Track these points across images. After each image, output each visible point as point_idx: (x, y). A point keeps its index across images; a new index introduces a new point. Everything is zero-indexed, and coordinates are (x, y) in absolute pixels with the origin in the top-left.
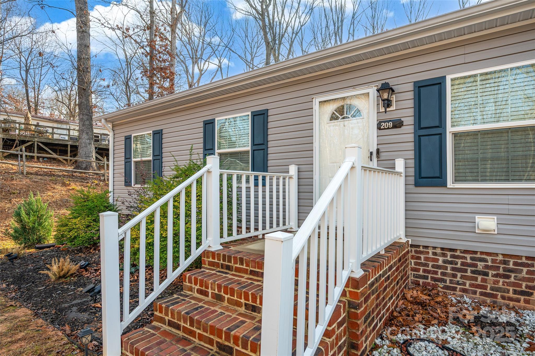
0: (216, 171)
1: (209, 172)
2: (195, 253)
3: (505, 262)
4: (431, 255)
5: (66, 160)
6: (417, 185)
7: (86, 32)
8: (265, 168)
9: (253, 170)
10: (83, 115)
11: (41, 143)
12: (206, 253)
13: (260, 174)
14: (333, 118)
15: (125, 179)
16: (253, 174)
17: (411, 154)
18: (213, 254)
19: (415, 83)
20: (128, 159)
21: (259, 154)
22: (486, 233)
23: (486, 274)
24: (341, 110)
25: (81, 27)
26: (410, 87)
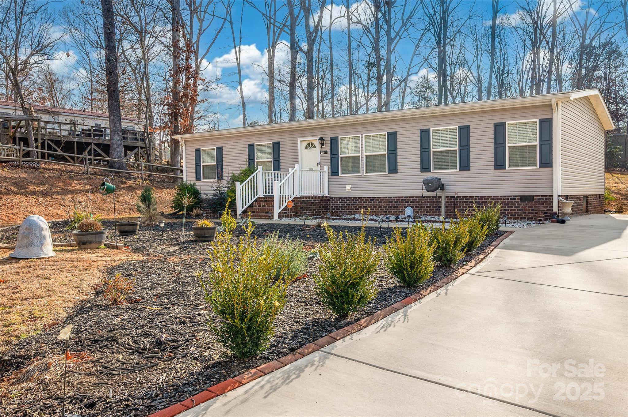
0: (261, 171)
1: (259, 171)
2: (256, 197)
3: (353, 200)
4: (336, 201)
5: (73, 158)
6: (332, 175)
7: (113, 33)
8: (279, 170)
9: (274, 170)
10: (114, 116)
11: (52, 141)
12: (258, 198)
13: (276, 172)
14: (306, 147)
15: (196, 176)
16: (273, 172)
17: (330, 164)
18: (261, 198)
19: (331, 138)
20: (198, 164)
21: (276, 163)
22: (349, 191)
23: (349, 205)
24: (309, 144)
25: (109, 29)
26: (329, 139)
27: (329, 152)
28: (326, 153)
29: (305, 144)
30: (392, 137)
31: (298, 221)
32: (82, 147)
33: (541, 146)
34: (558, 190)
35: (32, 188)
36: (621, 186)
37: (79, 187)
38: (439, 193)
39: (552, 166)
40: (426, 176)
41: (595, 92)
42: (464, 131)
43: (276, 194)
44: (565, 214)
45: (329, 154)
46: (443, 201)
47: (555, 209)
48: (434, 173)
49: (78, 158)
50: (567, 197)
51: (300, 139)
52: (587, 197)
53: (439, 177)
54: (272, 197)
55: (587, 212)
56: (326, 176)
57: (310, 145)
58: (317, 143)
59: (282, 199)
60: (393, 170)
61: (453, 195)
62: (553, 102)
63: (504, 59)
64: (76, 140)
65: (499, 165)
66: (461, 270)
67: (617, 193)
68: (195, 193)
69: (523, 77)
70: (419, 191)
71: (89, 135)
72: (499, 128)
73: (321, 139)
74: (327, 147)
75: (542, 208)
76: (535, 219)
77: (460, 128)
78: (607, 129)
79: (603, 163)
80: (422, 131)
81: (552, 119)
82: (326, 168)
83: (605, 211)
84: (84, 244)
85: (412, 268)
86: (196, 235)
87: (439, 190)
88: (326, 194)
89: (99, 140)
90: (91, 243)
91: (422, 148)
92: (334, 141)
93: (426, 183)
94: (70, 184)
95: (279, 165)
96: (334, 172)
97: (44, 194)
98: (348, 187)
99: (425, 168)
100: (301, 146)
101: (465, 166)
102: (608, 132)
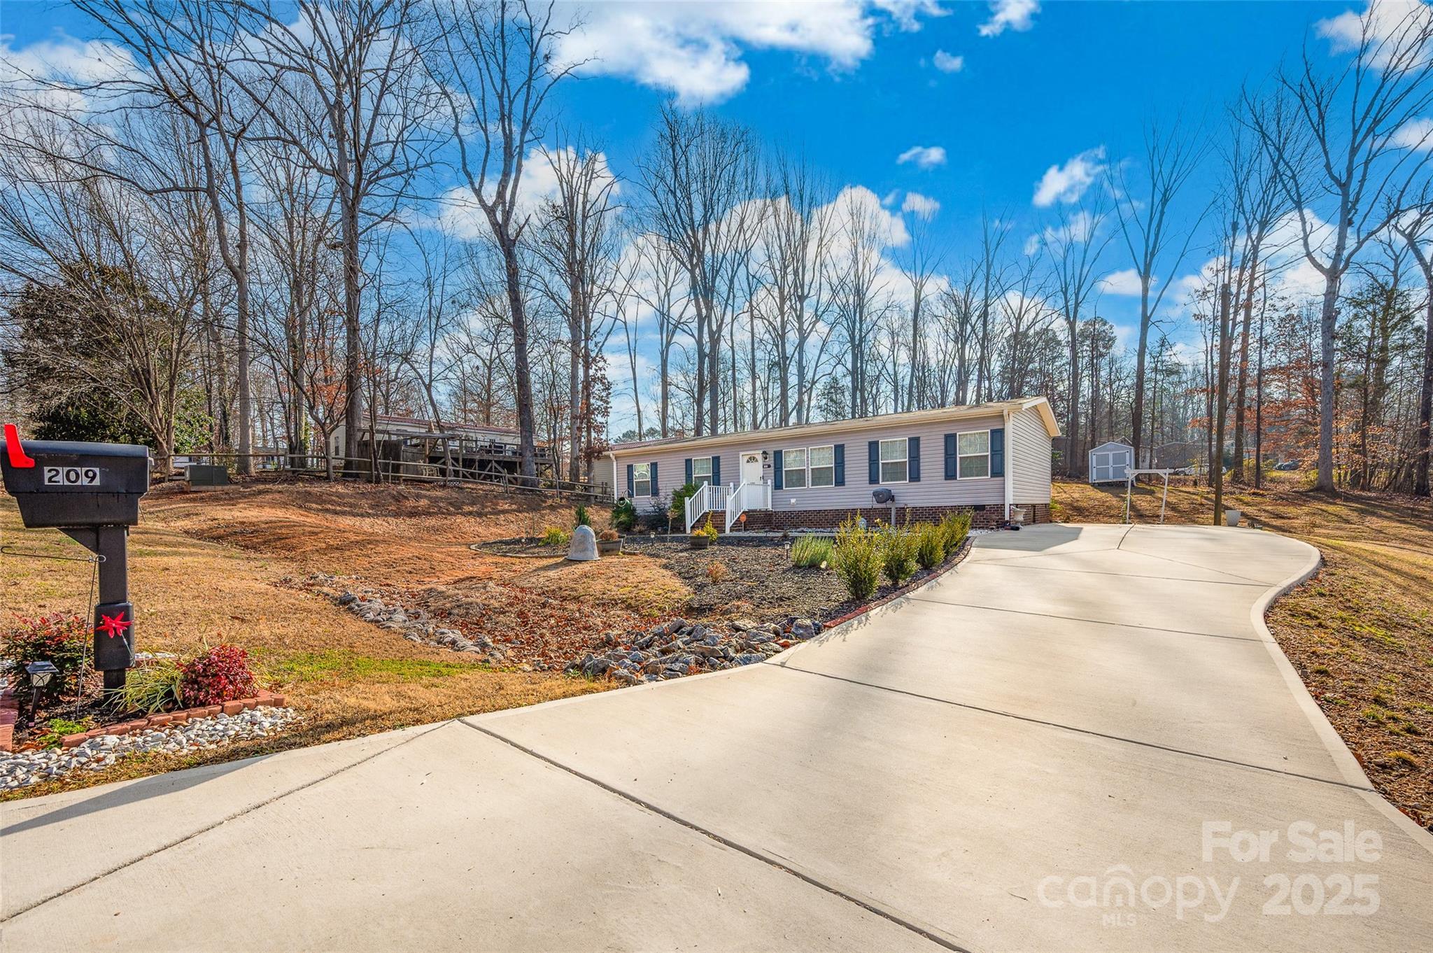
2: (704, 512)
4: (780, 515)
6: (775, 489)
10: (526, 433)
12: (706, 513)
14: (748, 461)
15: (629, 493)
17: (773, 478)
20: (630, 480)
22: (793, 504)
26: (773, 453)
27: (772, 465)
28: (769, 466)
29: (746, 458)
30: (839, 450)
31: (746, 534)
32: (483, 464)
33: (992, 455)
34: (1010, 499)
35: (467, 509)
36: (1064, 496)
37: (506, 507)
38: (889, 504)
39: (1003, 476)
40: (875, 487)
41: (1044, 399)
42: (915, 443)
43: (729, 508)
44: (1017, 522)
45: (772, 468)
46: (893, 513)
47: (1007, 518)
48: (883, 484)
49: (480, 475)
50: (1017, 506)
51: (741, 454)
52: (1034, 506)
53: (889, 488)
54: (725, 512)
55: (1034, 522)
56: (769, 489)
57: (752, 459)
58: (760, 457)
59: (733, 514)
60: (840, 482)
61: (902, 506)
62: (1005, 413)
63: (924, 353)
64: (477, 457)
65: (950, 475)
66: (957, 560)
67: (1061, 503)
68: (630, 510)
69: (945, 372)
70: (869, 502)
71: (489, 452)
72: (950, 440)
73: (764, 453)
74: (771, 461)
75: (994, 517)
76: (987, 528)
77: (910, 439)
78: (1053, 435)
79: (1049, 471)
80: (870, 444)
81: (1003, 429)
82: (769, 482)
83: (1051, 522)
84: (607, 551)
85: (931, 554)
86: (692, 544)
87: (889, 502)
88: (770, 508)
89: (500, 457)
90: (613, 550)
91: (870, 459)
92: (778, 455)
93: (876, 494)
94: (497, 504)
95: (719, 480)
96: (778, 486)
97: (480, 515)
98: (793, 501)
99: (873, 480)
100: (743, 460)
101: (915, 477)
102: (1054, 439)
